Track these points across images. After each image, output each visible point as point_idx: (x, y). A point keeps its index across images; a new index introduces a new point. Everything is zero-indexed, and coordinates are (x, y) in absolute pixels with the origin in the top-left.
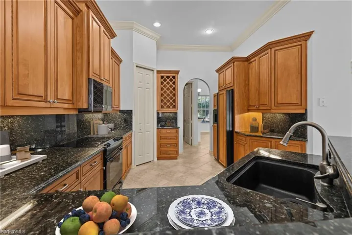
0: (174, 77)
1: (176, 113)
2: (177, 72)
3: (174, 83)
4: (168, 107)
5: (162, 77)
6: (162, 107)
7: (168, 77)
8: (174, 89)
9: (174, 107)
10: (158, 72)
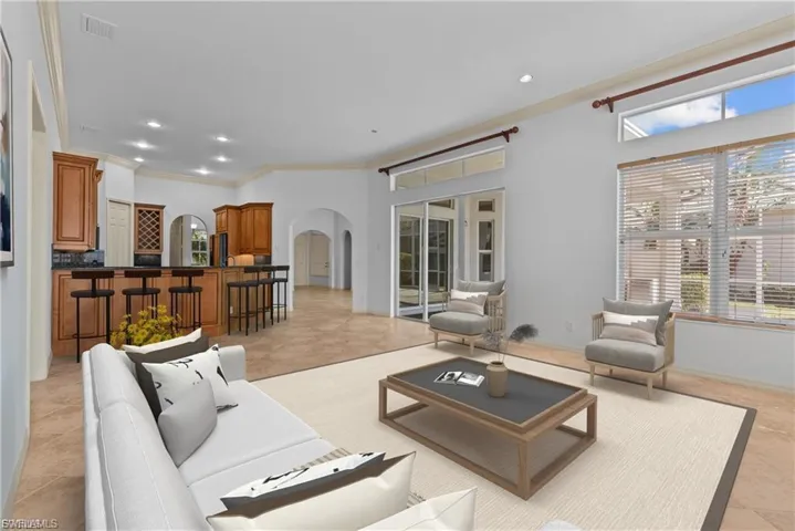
0: (158, 213)
1: (159, 256)
2: (163, 207)
3: (158, 220)
4: (149, 248)
5: (140, 211)
6: (140, 247)
7: (149, 212)
8: (158, 227)
9: (158, 248)
10: (136, 205)
